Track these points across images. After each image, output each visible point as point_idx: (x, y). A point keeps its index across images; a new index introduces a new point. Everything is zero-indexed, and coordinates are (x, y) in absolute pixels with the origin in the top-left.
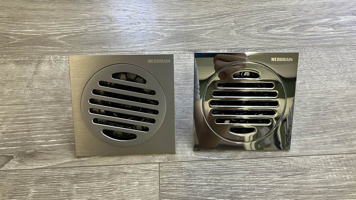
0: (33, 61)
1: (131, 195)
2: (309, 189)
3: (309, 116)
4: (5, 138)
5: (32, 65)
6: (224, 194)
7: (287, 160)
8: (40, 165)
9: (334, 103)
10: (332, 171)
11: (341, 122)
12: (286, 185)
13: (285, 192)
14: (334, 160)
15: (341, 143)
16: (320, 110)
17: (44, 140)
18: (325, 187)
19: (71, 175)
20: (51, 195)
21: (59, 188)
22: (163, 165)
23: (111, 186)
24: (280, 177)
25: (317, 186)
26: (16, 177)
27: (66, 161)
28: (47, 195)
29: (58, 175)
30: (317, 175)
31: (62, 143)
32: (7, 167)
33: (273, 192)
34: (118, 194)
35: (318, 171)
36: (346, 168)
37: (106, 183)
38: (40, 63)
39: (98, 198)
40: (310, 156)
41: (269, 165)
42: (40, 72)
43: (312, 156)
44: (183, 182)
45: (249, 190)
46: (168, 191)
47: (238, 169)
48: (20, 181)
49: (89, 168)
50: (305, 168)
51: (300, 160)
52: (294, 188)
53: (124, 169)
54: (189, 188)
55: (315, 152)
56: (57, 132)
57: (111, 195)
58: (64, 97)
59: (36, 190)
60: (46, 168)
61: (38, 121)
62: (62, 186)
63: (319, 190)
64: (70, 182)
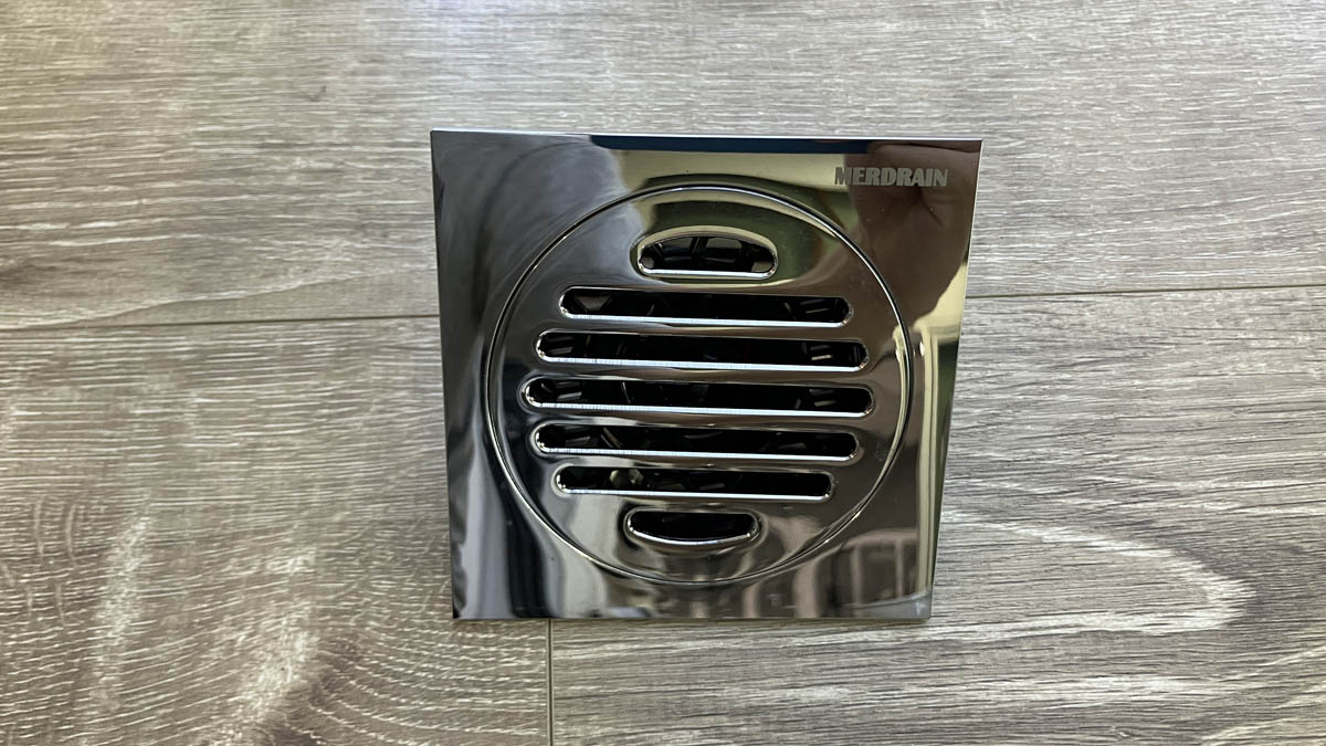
1: (430, 429)
2: (1154, 413)
3: (1163, 145)
7: (1070, 308)
8: (45, 317)
9: (1265, 97)
10: (1247, 349)
11: (1294, 168)
12: (1064, 398)
13: (1059, 425)
14: (1258, 309)
15: (1290, 247)
16: (1210, 125)
17: (62, 220)
18: (1218, 408)
19: (177, 353)
20: (94, 427)
21: (127, 401)
23: (342, 396)
24: (1041, 370)
25: (1190, 402)
27: (155, 302)
28: (75, 427)
29: (121, 355)
30: (1188, 364)
31: (140, 235)
33: (1009, 424)
34: (372, 426)
35: (1194, 349)
36: (1308, 338)
37: (325, 385)
39: (288, 439)
40: (1165, 294)
41: (998, 325)
43: (1173, 294)
49: (253, 327)
50: (1142, 339)
51: (1122, 306)
52: (1096, 410)
53: (402, 332)
55: (1182, 277)
56: (118, 192)
57: (345, 428)
58: (149, 61)
59: (29, 409)
60: (72, 327)
61: (39, 150)
62: (142, 396)
63: (1196, 416)
64: (174, 380)
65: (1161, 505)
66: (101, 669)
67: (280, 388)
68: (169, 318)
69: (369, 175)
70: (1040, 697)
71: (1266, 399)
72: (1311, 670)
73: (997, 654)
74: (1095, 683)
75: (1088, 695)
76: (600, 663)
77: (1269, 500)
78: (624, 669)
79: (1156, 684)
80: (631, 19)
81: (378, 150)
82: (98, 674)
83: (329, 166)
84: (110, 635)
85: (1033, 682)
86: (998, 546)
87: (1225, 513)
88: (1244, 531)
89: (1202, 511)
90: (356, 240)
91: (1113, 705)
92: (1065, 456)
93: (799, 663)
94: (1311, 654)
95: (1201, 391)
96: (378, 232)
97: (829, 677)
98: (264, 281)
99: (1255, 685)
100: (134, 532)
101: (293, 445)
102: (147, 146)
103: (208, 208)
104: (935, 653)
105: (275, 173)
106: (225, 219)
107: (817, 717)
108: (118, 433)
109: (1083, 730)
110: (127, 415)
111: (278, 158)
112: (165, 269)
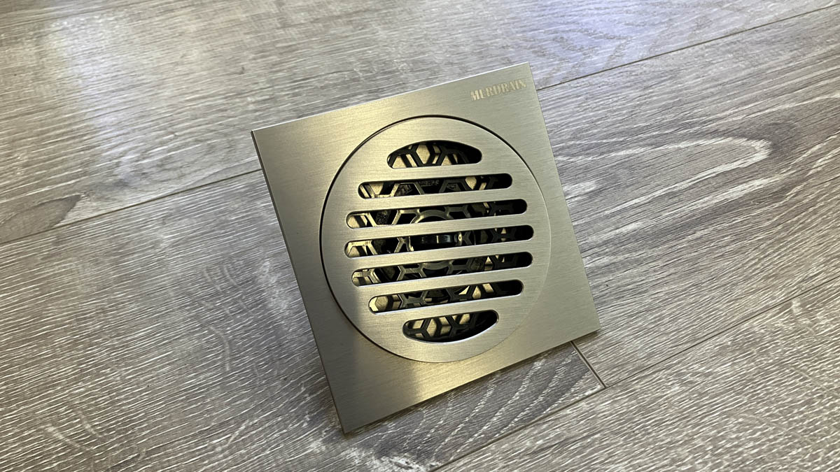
0: (21, 37)
2: (695, 94)
4: (37, 173)
5: (25, 44)
6: (560, 137)
7: (636, 68)
8: (154, 194)
10: (713, 64)
12: (655, 98)
13: (660, 107)
14: (707, 50)
15: (705, 27)
18: (716, 86)
19: (237, 189)
20: (213, 231)
21: (224, 216)
24: (640, 91)
25: (704, 87)
26: (111, 227)
27: (211, 173)
28: (203, 234)
29: (208, 198)
30: (694, 74)
31: (184, 148)
32: (72, 217)
33: (640, 113)
35: (693, 69)
38: (41, 36)
41: (612, 81)
42: (54, 51)
45: (598, 120)
47: (562, 98)
48: (125, 230)
50: (672, 71)
52: (670, 99)
55: (672, 47)
56: (159, 134)
59: (172, 233)
60: (172, 194)
62: (231, 212)
63: (709, 91)
64: (243, 201)
65: (717, 123)
66: (286, 326)
68: (219, 177)
69: (289, 96)
70: (718, 201)
71: (731, 78)
72: (809, 161)
73: (691, 191)
74: (734, 189)
75: (735, 195)
77: (755, 111)
79: (757, 182)
80: (377, 10)
81: (288, 85)
82: (286, 329)
83: (267, 97)
84: (281, 311)
85: (711, 197)
86: (665, 155)
87: (742, 119)
88: (753, 123)
89: (733, 121)
91: (746, 195)
92: (669, 117)
93: (613, 219)
94: (805, 155)
95: (704, 82)
97: (630, 220)
99: (792, 172)
100: (265, 266)
102: (164, 111)
103: (213, 128)
104: (666, 199)
105: (239, 106)
106: (225, 131)
107: (635, 236)
108: (228, 230)
109: (742, 207)
110: (228, 221)
111: (238, 100)
112: (207, 158)
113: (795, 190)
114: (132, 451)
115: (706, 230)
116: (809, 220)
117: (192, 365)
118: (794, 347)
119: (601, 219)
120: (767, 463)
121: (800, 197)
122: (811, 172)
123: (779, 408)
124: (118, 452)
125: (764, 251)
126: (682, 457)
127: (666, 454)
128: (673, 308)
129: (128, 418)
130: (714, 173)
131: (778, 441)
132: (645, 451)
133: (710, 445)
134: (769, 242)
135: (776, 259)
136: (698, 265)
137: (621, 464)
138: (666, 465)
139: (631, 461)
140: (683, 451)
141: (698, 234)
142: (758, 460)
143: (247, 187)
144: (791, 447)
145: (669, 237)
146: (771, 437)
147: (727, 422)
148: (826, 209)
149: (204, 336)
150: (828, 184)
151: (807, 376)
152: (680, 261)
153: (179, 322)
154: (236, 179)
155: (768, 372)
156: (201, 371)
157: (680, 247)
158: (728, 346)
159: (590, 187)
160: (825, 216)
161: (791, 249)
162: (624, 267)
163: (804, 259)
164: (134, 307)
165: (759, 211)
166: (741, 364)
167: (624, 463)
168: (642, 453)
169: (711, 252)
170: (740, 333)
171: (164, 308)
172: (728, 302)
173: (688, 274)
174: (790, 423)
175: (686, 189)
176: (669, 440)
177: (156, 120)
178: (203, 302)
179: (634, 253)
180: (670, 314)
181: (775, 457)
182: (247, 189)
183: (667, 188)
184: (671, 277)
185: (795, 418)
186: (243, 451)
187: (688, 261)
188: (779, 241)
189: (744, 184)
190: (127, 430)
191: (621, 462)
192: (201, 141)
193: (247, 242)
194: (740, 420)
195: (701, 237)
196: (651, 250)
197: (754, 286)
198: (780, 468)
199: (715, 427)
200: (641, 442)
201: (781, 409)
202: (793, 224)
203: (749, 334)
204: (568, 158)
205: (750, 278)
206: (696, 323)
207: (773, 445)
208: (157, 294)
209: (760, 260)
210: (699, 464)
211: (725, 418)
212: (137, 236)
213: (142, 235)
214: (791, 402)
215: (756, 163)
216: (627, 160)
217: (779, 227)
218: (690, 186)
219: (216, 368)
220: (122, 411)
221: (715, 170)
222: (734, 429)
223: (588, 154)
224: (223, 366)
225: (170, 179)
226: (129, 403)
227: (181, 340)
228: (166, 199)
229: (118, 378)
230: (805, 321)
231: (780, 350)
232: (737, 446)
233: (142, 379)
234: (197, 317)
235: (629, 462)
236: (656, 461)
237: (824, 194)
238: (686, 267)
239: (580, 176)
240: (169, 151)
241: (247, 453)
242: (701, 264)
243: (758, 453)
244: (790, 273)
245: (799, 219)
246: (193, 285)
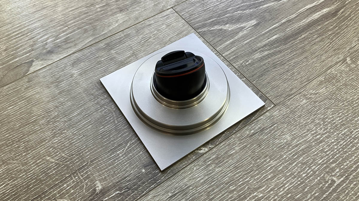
4: (11, 53)
8: (66, 54)
17: (53, 37)
19: (101, 47)
20: (95, 66)
21: (98, 59)
22: (176, 7)
23: (144, 38)
26: (51, 71)
27: (88, 41)
28: (91, 68)
29: (90, 52)
34: (154, 39)
37: (139, 38)
39: (140, 49)
44: (200, 10)
46: (194, 19)
48: (57, 72)
49: (114, 35)
53: (146, 23)
54: (208, 11)
56: (61, 28)
57: (150, 42)
58: (46, 4)
59: (78, 70)
60: (73, 53)
62: (101, 57)
64: (105, 51)
67: (130, 42)
68: (92, 43)
69: (114, 2)
70: (309, 21)
73: (297, 18)
74: (315, 15)
75: (316, 17)
76: (232, 52)
78: (238, 51)
79: (325, 10)
83: (105, 4)
85: (306, 19)
90: (122, 13)
91: (321, 16)
93: (267, 35)
96: (126, 10)
97: (273, 35)
98: (109, 27)
99: (339, 3)
101: (142, 49)
102: (60, 18)
103: (84, 22)
104: (287, 23)
105: (94, 10)
106: (90, 22)
107: (277, 41)
108: (102, 65)
109: (319, 22)
110: (101, 61)
111: (92, 8)
112: (85, 35)
113: (341, 11)
114: (84, 161)
115: (306, 34)
116: (349, 23)
117: (101, 123)
118: (350, 77)
119: (261, 36)
120: (346, 125)
121: (344, 14)
122: (346, 3)
123: (347, 102)
124: (78, 163)
125: (332, 39)
126: (311, 128)
127: (305, 128)
128: (298, 69)
129: (79, 149)
130: (305, 9)
131: (349, 116)
132: (296, 128)
133: (322, 122)
134: (333, 35)
135: (337, 42)
136: (305, 49)
137: (287, 135)
138: (306, 132)
139: (291, 133)
140: (312, 126)
141: (303, 36)
142: (342, 124)
143: (105, 45)
144: (355, 117)
145: (291, 39)
146: (346, 114)
147: (327, 111)
148: (355, 17)
149: (103, 110)
150: (354, 7)
151: (357, 88)
152: (297, 49)
153: (91, 106)
154: (100, 42)
155: (341, 89)
156: (105, 125)
157: (296, 43)
158: (323, 81)
159: (254, 23)
160: (355, 21)
161: (343, 37)
162: (274, 55)
163: (349, 40)
164: (69, 104)
165: (327, 23)
166: (329, 87)
167: (288, 134)
168: (295, 129)
169: (310, 42)
170: (327, 75)
171: (82, 102)
172: (320, 63)
173: (302, 54)
174: (353, 108)
175: (295, 18)
176: (305, 122)
177: (58, 21)
178: (99, 97)
179: (277, 48)
180: (297, 71)
181: (349, 122)
182: (106, 46)
183: (287, 18)
184: (295, 56)
185: (355, 106)
186: (131, 154)
187: (301, 48)
188: (338, 34)
189: (319, 12)
190: (80, 154)
191: (287, 134)
192: (80, 28)
193: (111, 69)
194: (333, 110)
195: (304, 37)
196: (285, 46)
197: (330, 54)
198: (352, 126)
199: (323, 114)
200: (294, 125)
201: (349, 103)
202: (342, 26)
203: (331, 74)
204: (242, 11)
205: (328, 51)
206: (308, 74)
207: (347, 118)
208: (78, 96)
209: (331, 43)
210: (319, 130)
211: (326, 110)
212: (63, 73)
213: (65, 73)
214: (352, 99)
215: (323, 2)
216: (267, 9)
217: (337, 28)
218: (296, 16)
219: (111, 123)
220: (76, 146)
221: (305, 8)
222: (331, 114)
223: (250, 9)
224: (114, 121)
225: (71, 47)
226: (78, 143)
227: (94, 114)
228: (72, 55)
229: (71, 133)
230: (353, 66)
231: (344, 79)
232: (333, 120)
233: (81, 132)
234: (98, 103)
235: (291, 134)
236: (301, 131)
237: (353, 11)
238: (300, 51)
239: (249, 18)
240: (67, 35)
241: (133, 155)
242: (306, 49)
243: (342, 122)
244: (344, 47)
245: (345, 23)
246: (92, 90)
